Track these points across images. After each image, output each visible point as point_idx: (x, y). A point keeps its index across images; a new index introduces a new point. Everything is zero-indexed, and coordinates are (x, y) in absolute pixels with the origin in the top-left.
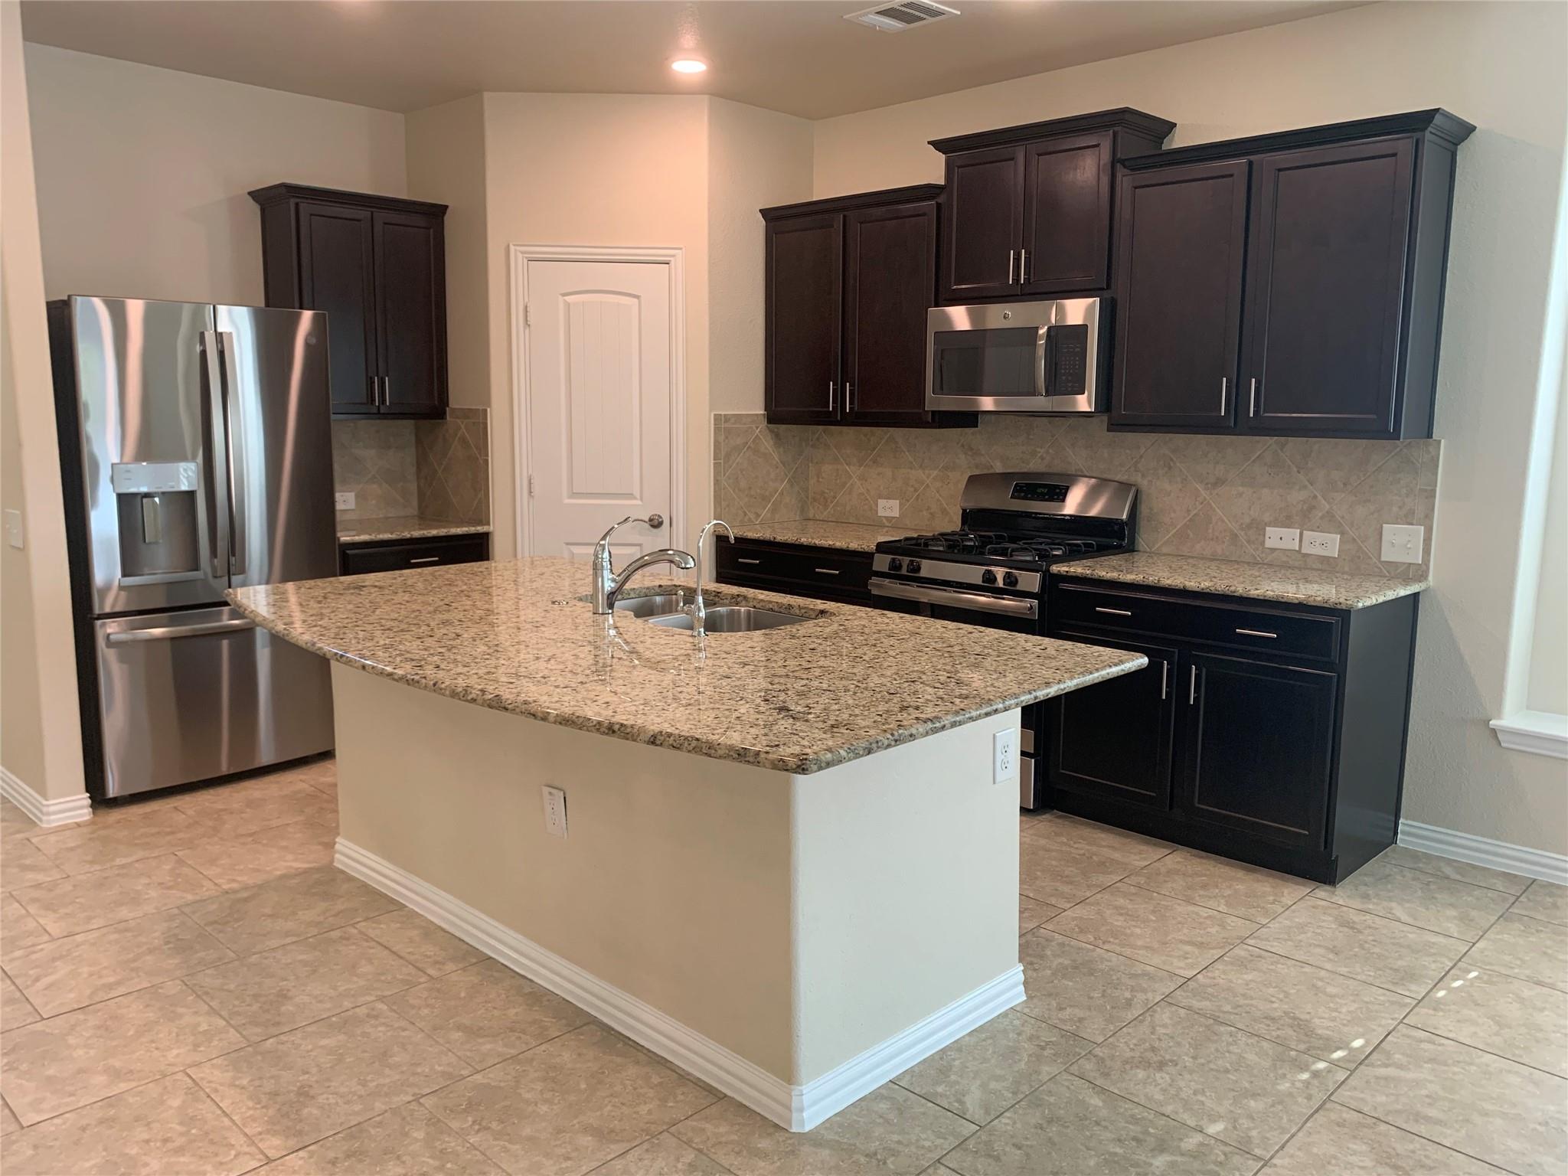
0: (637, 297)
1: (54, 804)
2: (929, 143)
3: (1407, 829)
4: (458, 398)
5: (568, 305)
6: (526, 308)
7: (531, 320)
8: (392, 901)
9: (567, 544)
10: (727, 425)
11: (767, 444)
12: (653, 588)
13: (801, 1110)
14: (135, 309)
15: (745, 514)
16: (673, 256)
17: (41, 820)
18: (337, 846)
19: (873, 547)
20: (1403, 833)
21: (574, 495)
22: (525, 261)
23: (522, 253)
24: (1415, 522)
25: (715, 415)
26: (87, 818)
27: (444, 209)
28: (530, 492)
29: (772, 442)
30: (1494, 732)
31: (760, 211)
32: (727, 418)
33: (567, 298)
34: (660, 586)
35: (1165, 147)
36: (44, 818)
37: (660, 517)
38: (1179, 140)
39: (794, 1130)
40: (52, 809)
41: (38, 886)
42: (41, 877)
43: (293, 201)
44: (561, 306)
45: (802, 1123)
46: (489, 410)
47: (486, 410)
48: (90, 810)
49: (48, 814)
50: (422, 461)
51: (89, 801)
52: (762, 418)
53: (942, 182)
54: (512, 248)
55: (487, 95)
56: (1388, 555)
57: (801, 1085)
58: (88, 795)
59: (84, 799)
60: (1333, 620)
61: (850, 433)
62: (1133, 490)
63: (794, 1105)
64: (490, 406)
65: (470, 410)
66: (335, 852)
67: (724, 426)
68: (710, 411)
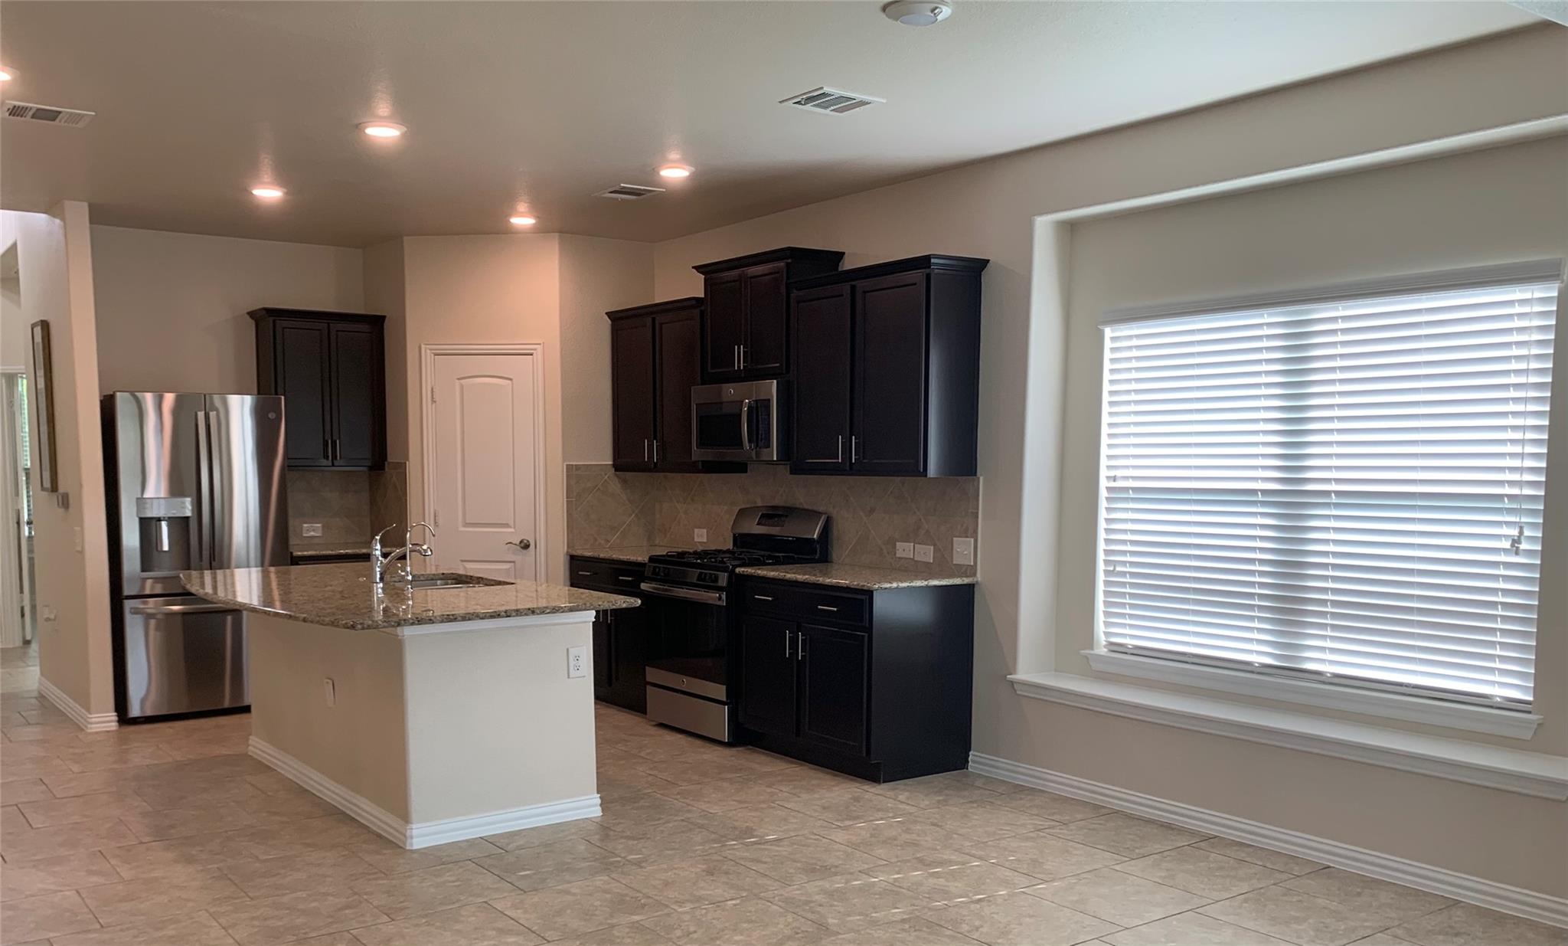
0: (511, 379)
1: (95, 717)
2: (693, 267)
3: (976, 759)
4: (391, 458)
5: (462, 387)
6: (432, 389)
7: (437, 397)
8: (269, 767)
9: (462, 561)
10: (577, 472)
11: (615, 486)
12: (438, 575)
13: (412, 838)
14: (169, 398)
15: (596, 540)
16: (535, 349)
17: (86, 727)
18: (250, 742)
19: (646, 560)
20: (973, 762)
21: (467, 525)
22: (432, 355)
23: (431, 350)
24: (969, 535)
25: (567, 465)
26: (114, 728)
27: (383, 318)
28: (435, 523)
29: (619, 486)
30: (1012, 683)
31: (606, 313)
32: (578, 467)
33: (462, 381)
34: (443, 574)
35: (840, 269)
36: (89, 726)
37: (528, 541)
38: (847, 265)
39: (408, 848)
40: (94, 720)
41: (74, 754)
42: (77, 751)
43: (271, 319)
44: (458, 388)
45: (412, 845)
46: (407, 463)
47: (405, 463)
48: (117, 724)
49: (91, 723)
50: (373, 503)
51: (116, 718)
52: (611, 467)
53: (703, 296)
54: (423, 346)
55: (405, 239)
56: (957, 560)
57: (412, 823)
58: (116, 714)
59: (113, 716)
60: (863, 597)
61: (678, 477)
62: (823, 518)
63: (408, 833)
64: (408, 460)
65: (398, 463)
66: (249, 745)
67: (574, 473)
68: (564, 461)
